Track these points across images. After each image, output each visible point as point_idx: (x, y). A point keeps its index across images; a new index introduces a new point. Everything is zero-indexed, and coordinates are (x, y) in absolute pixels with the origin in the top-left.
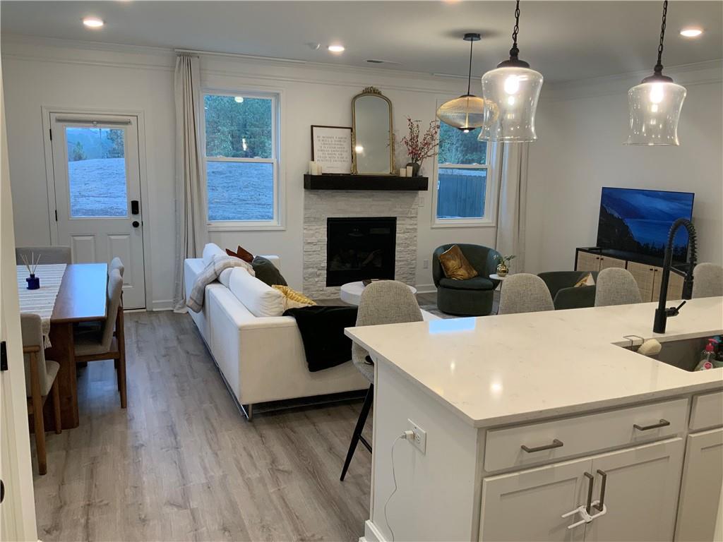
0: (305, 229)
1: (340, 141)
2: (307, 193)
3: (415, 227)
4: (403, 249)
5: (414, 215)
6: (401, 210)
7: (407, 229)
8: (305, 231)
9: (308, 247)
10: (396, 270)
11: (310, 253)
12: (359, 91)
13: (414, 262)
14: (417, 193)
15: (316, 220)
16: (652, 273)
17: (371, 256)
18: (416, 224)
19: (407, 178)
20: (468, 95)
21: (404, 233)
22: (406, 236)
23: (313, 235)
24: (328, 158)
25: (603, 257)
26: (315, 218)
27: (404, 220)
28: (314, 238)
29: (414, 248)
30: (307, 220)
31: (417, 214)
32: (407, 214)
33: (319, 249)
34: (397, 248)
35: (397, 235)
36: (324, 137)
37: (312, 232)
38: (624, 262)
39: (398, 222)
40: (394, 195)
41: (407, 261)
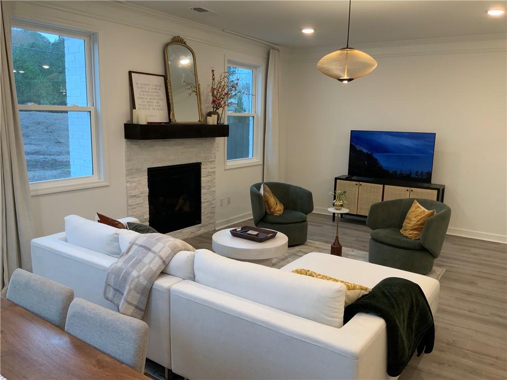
0: (127, 182)
1: (156, 89)
2: (129, 143)
3: (214, 170)
4: (206, 191)
5: (213, 160)
6: (204, 155)
7: (209, 172)
8: (128, 185)
9: (131, 201)
10: (202, 211)
11: (134, 207)
12: (168, 39)
13: (213, 202)
14: (215, 139)
15: (138, 171)
16: (408, 193)
17: (181, 201)
18: (215, 168)
19: (213, 125)
20: (347, 48)
21: (207, 176)
22: (208, 179)
23: (136, 188)
24: (147, 107)
25: (360, 183)
26: (137, 170)
27: (206, 164)
28: (137, 190)
29: (214, 189)
30: (130, 172)
31: (215, 157)
32: (208, 159)
33: (142, 201)
34: (203, 191)
35: (202, 179)
36: (142, 84)
37: (134, 184)
38: (382, 186)
39: (202, 167)
40: (199, 142)
41: (209, 201)
